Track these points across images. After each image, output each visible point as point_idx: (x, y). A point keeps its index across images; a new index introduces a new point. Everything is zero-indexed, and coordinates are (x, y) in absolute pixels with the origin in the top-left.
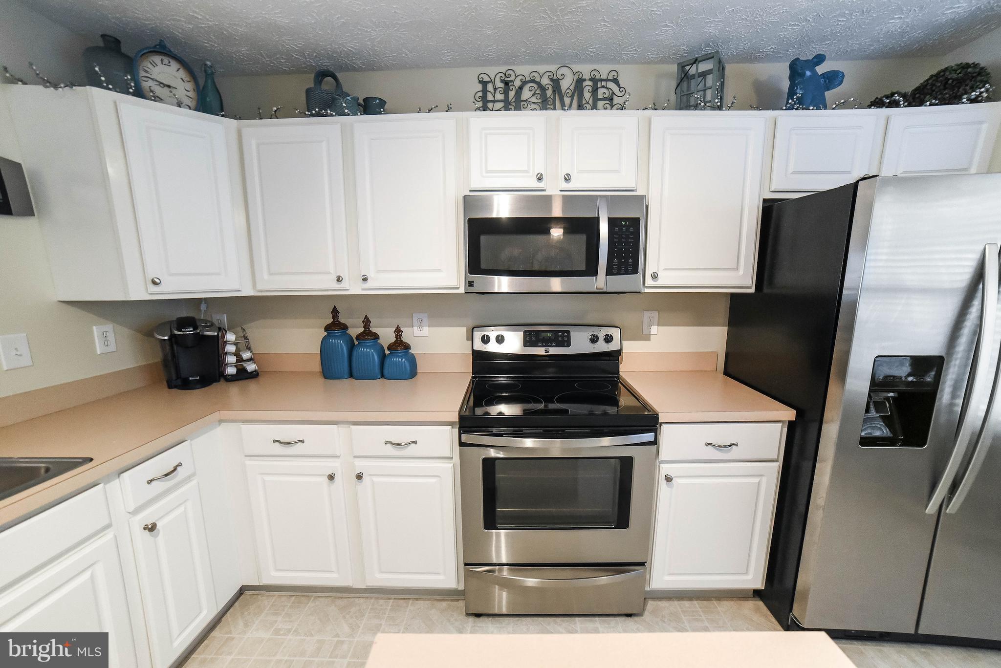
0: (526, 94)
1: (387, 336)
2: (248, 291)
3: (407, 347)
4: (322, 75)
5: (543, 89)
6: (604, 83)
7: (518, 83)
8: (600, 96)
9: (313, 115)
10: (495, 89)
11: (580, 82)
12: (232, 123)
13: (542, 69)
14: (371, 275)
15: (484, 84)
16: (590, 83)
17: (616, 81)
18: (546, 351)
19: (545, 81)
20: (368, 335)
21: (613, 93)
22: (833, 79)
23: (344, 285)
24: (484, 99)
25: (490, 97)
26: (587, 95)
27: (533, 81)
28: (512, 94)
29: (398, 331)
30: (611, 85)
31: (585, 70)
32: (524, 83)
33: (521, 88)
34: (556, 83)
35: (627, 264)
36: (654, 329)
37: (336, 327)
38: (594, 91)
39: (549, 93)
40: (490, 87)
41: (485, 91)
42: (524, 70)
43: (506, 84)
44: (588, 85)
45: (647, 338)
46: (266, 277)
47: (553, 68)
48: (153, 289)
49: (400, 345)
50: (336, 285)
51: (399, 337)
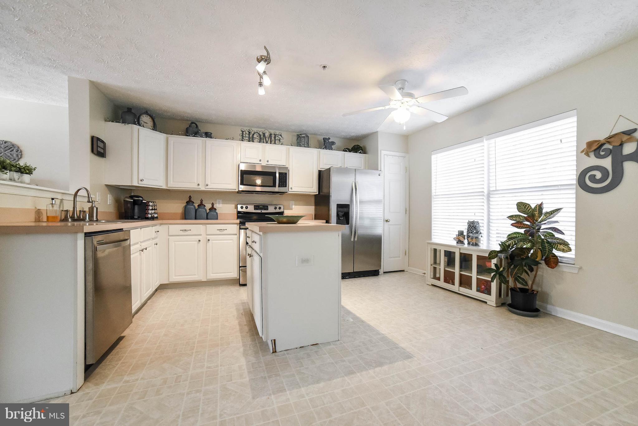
0: (255, 136)
1: (208, 206)
2: (164, 187)
3: (215, 209)
4: (192, 123)
5: (260, 135)
6: (278, 136)
7: (253, 133)
8: (276, 139)
9: (193, 136)
10: (246, 134)
11: (271, 135)
13: (260, 130)
14: (209, 184)
15: (243, 132)
16: (274, 135)
17: (281, 135)
18: (261, 211)
19: (261, 133)
20: (201, 205)
21: (280, 139)
23: (200, 187)
24: (242, 136)
25: (244, 136)
26: (273, 138)
27: (257, 133)
28: (251, 135)
29: (213, 204)
30: (280, 136)
31: (272, 132)
32: (255, 133)
33: (254, 134)
34: (264, 134)
35: (283, 184)
36: (293, 206)
37: (190, 202)
38: (275, 137)
39: (262, 136)
40: (244, 133)
41: (243, 134)
42: (255, 130)
43: (249, 132)
44: (273, 136)
45: (292, 209)
46: (172, 182)
47: (263, 130)
48: (140, 182)
49: (213, 209)
50: (197, 187)
51: (213, 206)
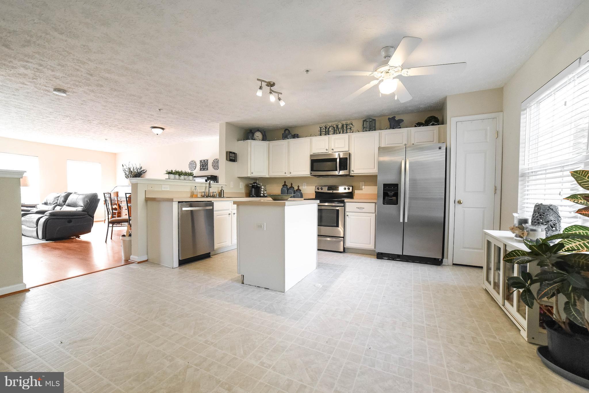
0: (330, 129)
1: (296, 188)
2: (267, 176)
3: (300, 190)
4: (286, 130)
5: (334, 128)
6: (349, 125)
7: (328, 127)
8: (348, 128)
9: (283, 139)
10: (323, 129)
11: (343, 125)
12: (268, 142)
13: (334, 123)
14: (292, 172)
15: (321, 128)
16: (345, 125)
17: (352, 124)
18: (333, 192)
19: (335, 126)
20: (292, 187)
21: (351, 127)
22: (401, 121)
23: (286, 174)
24: (321, 131)
25: (322, 131)
26: (345, 128)
27: (332, 126)
28: (327, 130)
29: (298, 186)
30: (351, 125)
31: (344, 123)
32: (330, 127)
33: (329, 128)
34: (337, 126)
35: (345, 168)
36: (363, 187)
37: (285, 185)
38: (346, 127)
39: (336, 129)
40: (322, 129)
41: (321, 130)
42: (330, 124)
43: (326, 127)
44: (345, 126)
45: (362, 189)
46: (271, 173)
47: (336, 123)
48: (252, 174)
49: (299, 190)
50: (285, 174)
51: (298, 188)
